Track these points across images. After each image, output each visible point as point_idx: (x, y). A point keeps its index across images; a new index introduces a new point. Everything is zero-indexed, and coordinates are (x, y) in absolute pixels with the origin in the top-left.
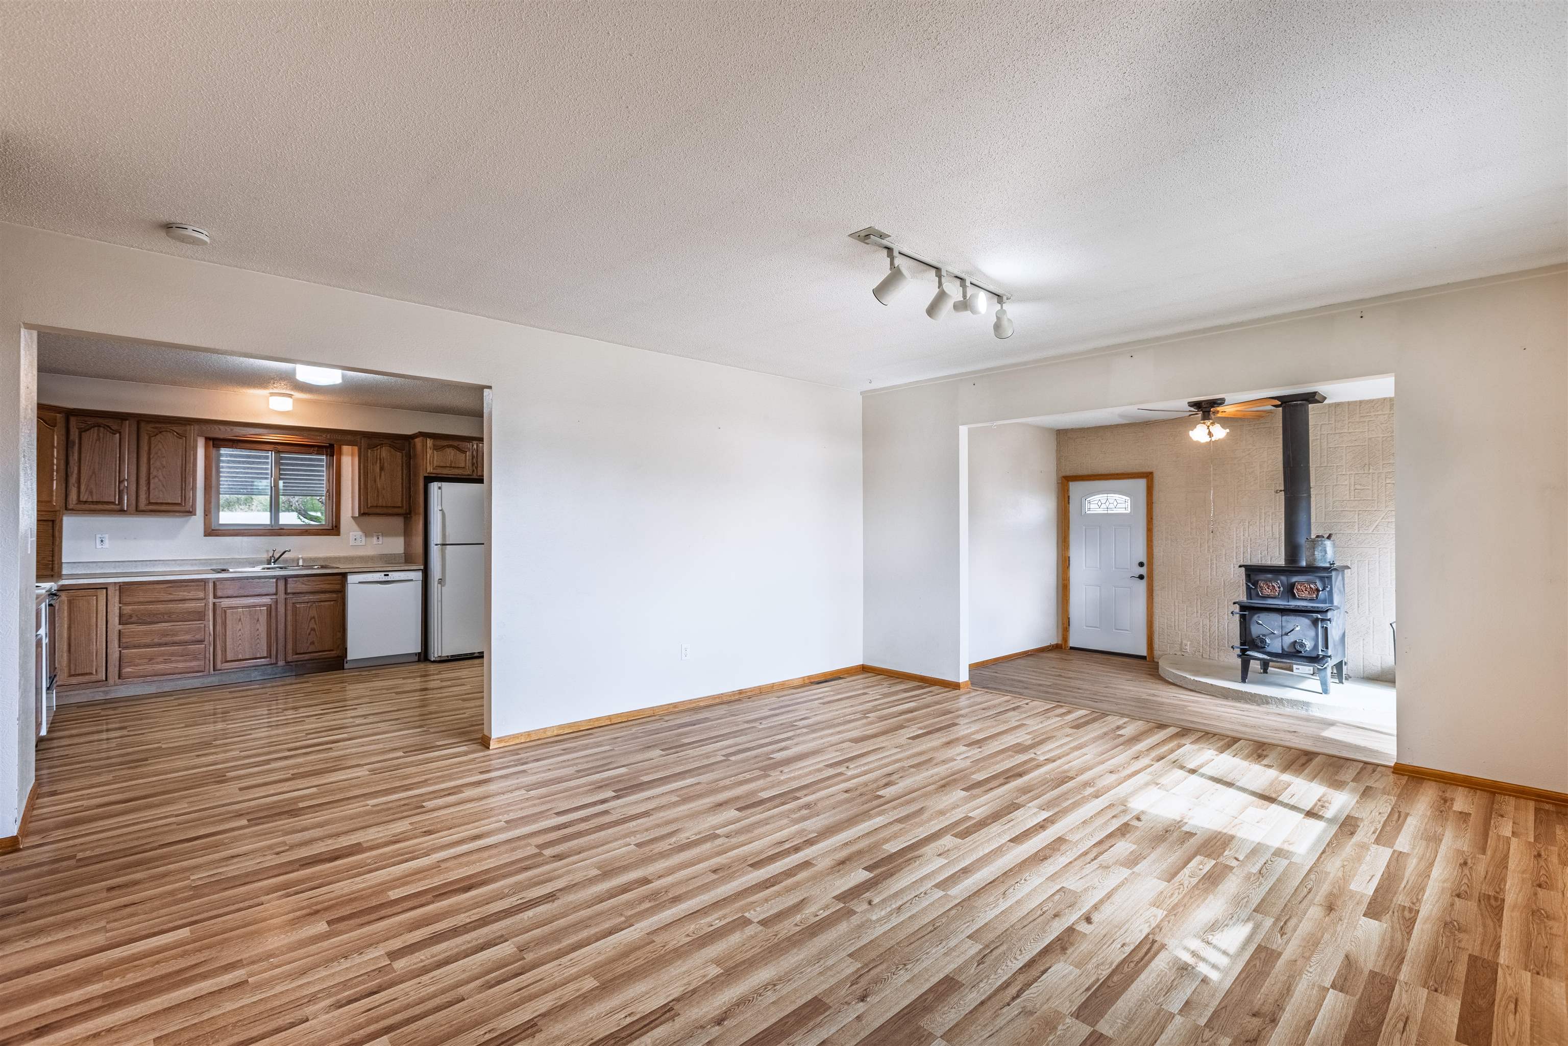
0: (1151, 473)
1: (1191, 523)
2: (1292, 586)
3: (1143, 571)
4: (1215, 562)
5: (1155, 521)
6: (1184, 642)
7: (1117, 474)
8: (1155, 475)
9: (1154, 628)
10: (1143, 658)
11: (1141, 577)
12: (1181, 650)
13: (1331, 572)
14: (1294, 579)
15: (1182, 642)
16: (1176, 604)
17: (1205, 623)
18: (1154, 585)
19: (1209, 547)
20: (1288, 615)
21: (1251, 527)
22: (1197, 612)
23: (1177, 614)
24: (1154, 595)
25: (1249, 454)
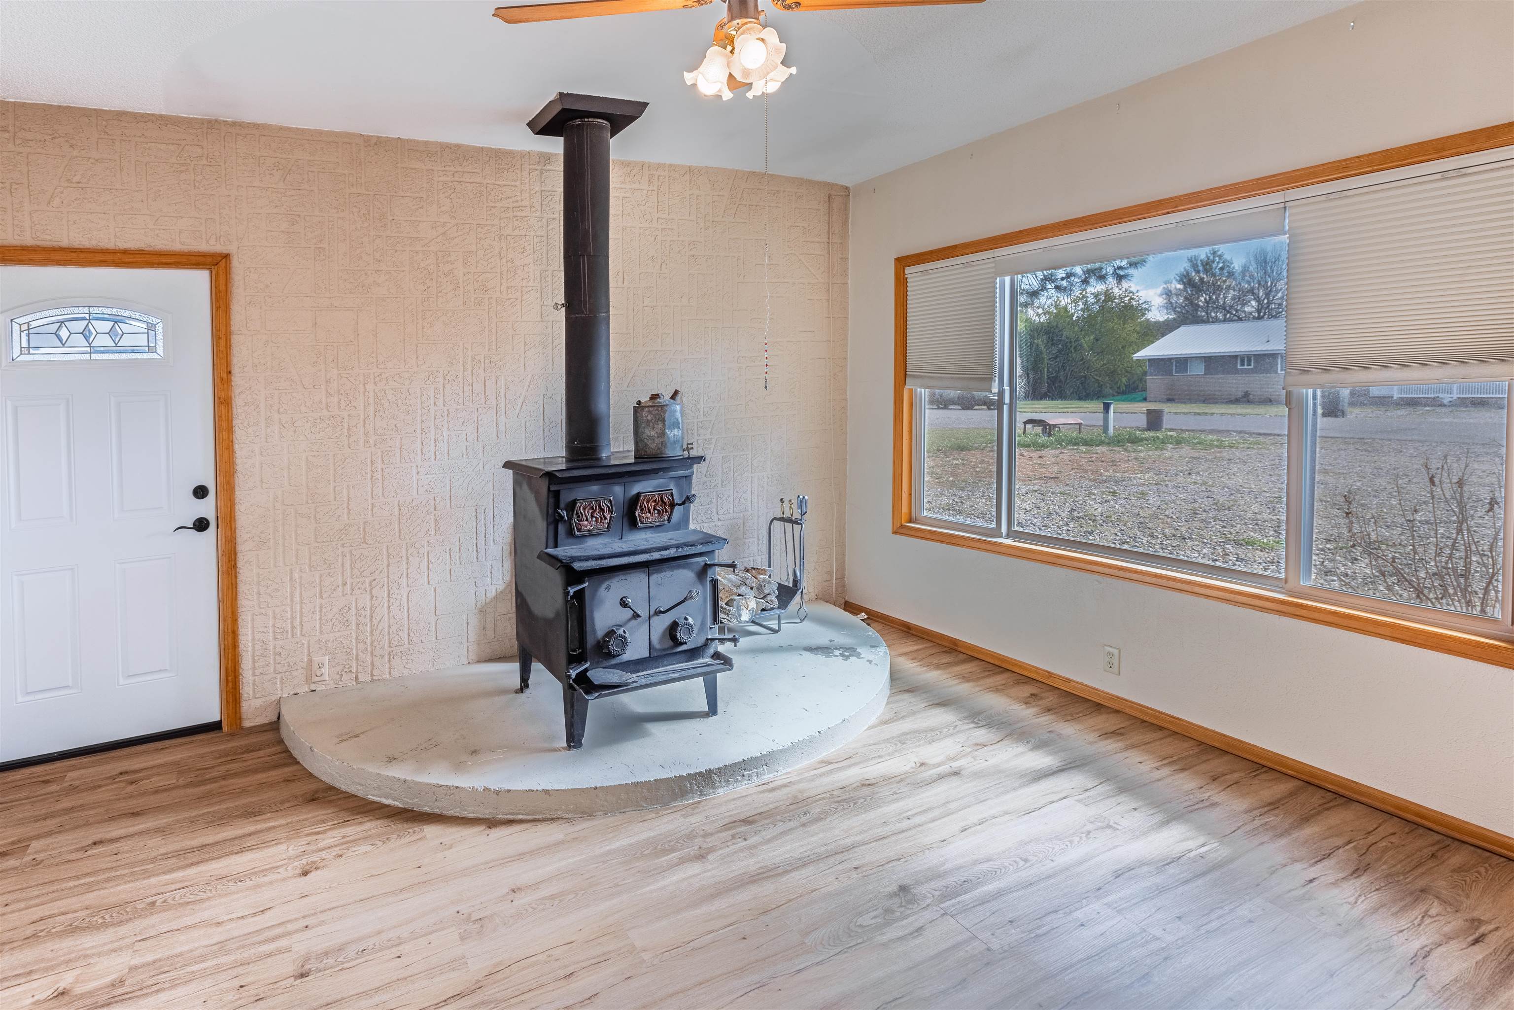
0: (226, 257)
1: (328, 382)
2: (634, 502)
3: (207, 508)
4: (379, 466)
5: (237, 379)
6: (317, 659)
7: (125, 252)
8: (235, 262)
9: (241, 646)
10: (215, 727)
11: (201, 525)
12: (308, 680)
13: (691, 467)
14: (636, 489)
15: (310, 661)
16: (296, 575)
17: (360, 605)
18: (239, 540)
19: (366, 434)
20: (659, 571)
21: (448, 386)
22: (345, 584)
23: (297, 598)
24: (240, 564)
25: (444, 234)
